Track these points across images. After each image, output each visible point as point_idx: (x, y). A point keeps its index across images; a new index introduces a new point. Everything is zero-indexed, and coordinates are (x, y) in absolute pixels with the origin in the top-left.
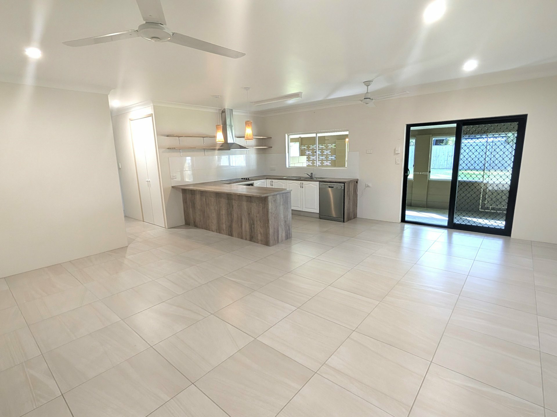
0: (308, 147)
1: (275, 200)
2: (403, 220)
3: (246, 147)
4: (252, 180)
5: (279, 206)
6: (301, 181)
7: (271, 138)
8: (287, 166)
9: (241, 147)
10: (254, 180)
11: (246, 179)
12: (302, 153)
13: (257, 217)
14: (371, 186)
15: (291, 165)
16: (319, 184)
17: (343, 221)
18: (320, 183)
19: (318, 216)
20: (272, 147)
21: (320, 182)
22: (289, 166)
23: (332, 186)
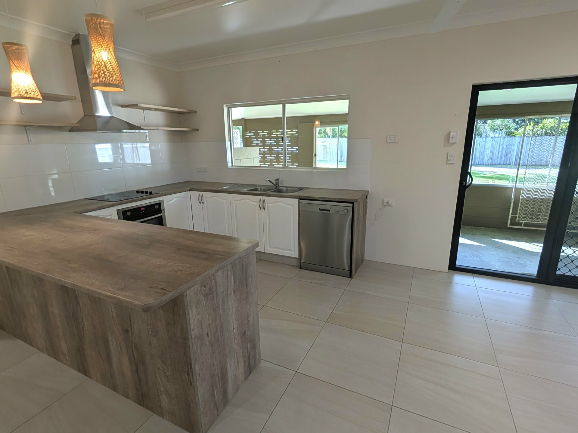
0: (256, 134)
1: (210, 289)
2: (453, 266)
3: (142, 127)
4: (158, 195)
5: (223, 302)
6: (261, 197)
7: (196, 112)
8: (229, 164)
9: (131, 127)
10: (163, 195)
11: (146, 193)
12: (247, 143)
13: (150, 344)
14: (393, 205)
15: (237, 163)
16: (299, 203)
17: (349, 276)
18: (301, 201)
19: (296, 263)
20: (198, 130)
21: (301, 198)
22: (232, 166)
23: (328, 208)
